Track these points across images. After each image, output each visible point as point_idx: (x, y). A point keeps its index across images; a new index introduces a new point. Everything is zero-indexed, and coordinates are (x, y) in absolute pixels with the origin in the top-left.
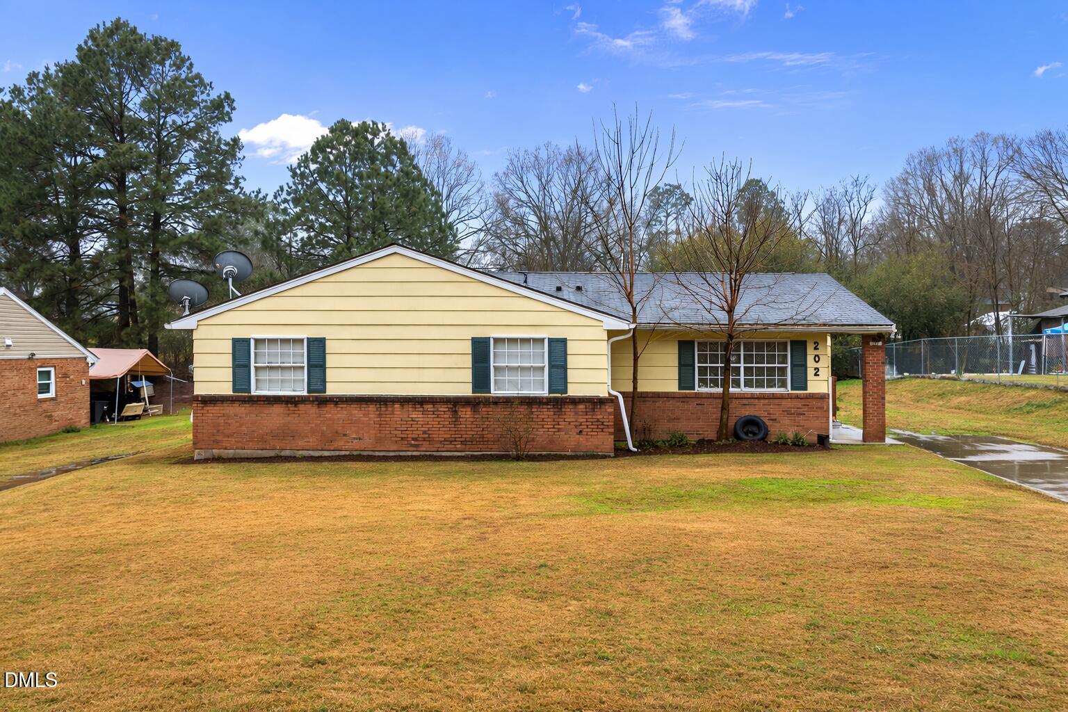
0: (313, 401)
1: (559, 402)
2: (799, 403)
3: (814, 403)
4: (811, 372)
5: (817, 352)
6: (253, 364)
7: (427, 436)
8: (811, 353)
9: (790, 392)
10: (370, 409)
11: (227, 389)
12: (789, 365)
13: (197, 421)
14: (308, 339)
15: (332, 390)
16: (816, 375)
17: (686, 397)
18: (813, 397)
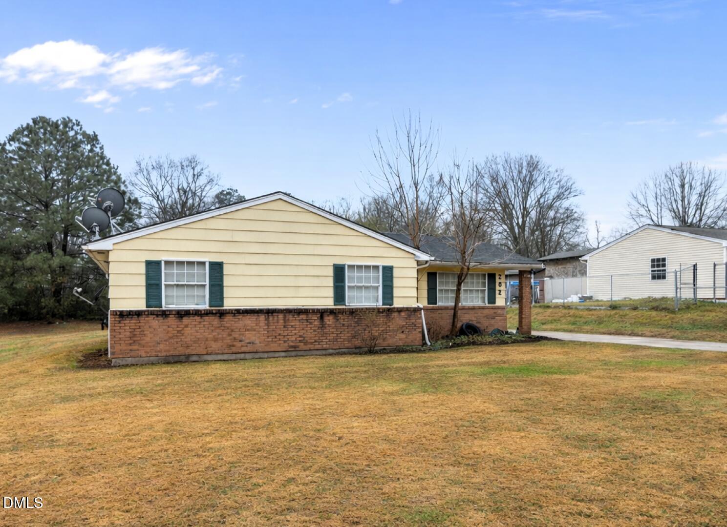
0: (216, 314)
1: (389, 312)
2: (492, 311)
3: (500, 311)
4: (497, 292)
5: (500, 281)
6: (163, 283)
7: (302, 339)
8: (498, 281)
9: (487, 305)
10: (261, 319)
11: (140, 305)
12: (486, 288)
13: (115, 334)
14: (210, 262)
15: (229, 304)
16: (500, 294)
17: (433, 309)
18: (499, 308)
